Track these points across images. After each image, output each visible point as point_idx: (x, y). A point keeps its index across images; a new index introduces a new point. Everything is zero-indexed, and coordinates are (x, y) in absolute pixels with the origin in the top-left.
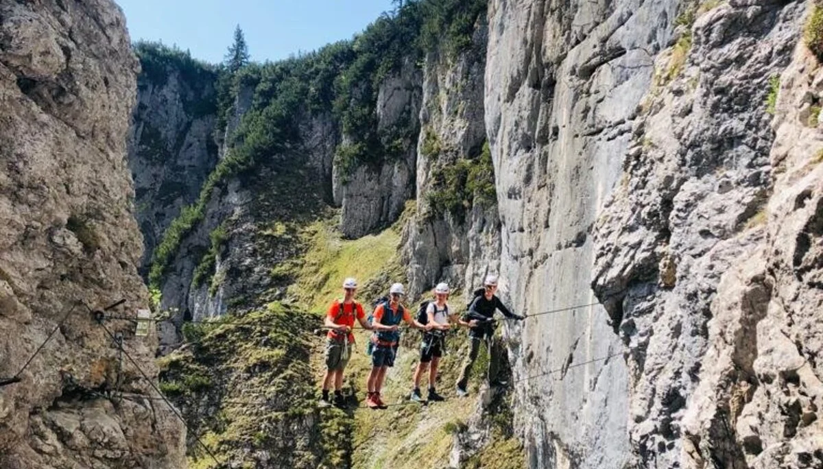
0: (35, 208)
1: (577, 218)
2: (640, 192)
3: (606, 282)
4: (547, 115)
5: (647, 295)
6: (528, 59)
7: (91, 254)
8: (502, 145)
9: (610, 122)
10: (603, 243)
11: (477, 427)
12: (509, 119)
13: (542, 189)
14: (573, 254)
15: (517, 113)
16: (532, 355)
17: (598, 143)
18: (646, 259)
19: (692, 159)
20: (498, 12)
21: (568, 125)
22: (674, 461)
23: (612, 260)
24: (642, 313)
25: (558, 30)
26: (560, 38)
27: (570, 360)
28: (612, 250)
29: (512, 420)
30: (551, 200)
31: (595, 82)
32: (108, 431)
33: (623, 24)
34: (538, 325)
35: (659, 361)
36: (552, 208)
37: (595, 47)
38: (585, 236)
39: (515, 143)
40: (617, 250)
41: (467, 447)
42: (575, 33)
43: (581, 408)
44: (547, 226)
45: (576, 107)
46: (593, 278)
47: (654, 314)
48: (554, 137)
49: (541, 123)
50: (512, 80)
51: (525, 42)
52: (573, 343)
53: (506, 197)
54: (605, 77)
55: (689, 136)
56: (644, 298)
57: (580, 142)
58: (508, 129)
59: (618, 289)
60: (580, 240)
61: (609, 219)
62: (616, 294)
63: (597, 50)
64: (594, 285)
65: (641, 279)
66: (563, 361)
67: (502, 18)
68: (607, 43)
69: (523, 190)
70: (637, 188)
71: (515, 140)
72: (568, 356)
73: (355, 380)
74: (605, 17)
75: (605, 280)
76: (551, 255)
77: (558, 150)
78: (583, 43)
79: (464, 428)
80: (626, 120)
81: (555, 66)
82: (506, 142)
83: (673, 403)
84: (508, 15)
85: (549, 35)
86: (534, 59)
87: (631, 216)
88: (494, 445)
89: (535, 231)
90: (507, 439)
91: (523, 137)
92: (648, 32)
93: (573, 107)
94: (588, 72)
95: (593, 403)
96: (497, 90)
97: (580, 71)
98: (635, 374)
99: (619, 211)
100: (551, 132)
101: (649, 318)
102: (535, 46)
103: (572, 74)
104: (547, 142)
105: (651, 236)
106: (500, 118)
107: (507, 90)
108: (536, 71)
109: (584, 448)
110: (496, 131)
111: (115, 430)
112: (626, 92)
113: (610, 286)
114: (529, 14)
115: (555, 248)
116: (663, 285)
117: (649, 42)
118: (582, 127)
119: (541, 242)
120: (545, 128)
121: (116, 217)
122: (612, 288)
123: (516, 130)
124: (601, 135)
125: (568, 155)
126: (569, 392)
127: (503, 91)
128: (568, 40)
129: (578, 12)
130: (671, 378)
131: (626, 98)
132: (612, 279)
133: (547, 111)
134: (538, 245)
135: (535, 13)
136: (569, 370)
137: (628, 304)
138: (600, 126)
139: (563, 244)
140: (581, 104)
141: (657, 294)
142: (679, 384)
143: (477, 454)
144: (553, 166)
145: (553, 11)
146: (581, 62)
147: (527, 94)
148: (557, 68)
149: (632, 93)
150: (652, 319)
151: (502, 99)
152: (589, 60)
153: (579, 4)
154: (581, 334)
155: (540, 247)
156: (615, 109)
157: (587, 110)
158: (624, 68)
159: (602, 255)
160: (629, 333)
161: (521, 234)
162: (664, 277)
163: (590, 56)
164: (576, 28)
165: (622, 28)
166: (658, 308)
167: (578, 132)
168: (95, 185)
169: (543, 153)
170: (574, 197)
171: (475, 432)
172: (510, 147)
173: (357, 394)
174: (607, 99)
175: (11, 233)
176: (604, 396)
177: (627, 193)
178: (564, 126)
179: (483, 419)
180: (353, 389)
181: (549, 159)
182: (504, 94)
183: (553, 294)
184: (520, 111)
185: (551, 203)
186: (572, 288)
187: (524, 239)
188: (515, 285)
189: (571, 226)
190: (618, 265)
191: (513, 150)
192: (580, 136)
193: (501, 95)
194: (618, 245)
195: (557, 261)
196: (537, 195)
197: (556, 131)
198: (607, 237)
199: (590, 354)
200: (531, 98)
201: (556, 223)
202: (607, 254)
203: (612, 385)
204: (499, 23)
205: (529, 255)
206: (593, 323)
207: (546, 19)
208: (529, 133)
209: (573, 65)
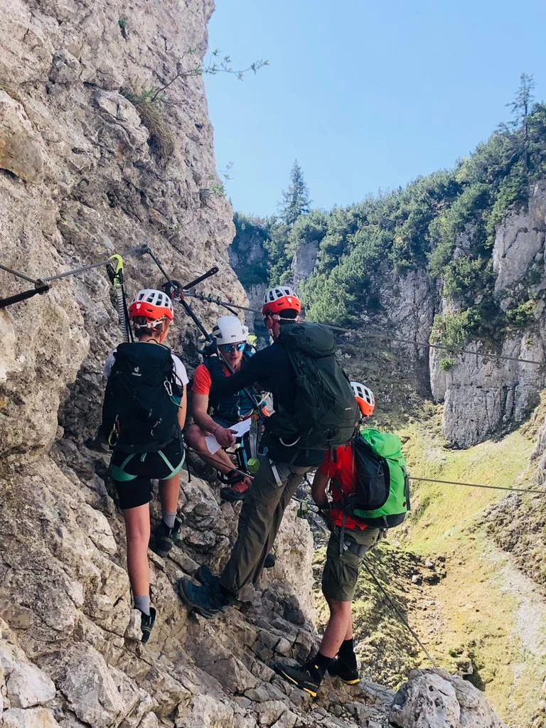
0: (69, 27)
7: (163, 162)
32: (193, 490)
111: (205, 496)
121: (199, 127)
168: (164, 59)
175: (27, 56)
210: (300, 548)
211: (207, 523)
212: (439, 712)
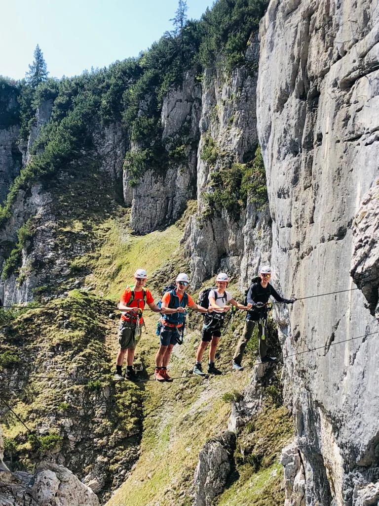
1: (339, 215)
3: (364, 271)
4: (312, 123)
6: (295, 73)
8: (272, 150)
9: (368, 129)
10: (361, 236)
11: (252, 398)
12: (279, 127)
13: (308, 189)
14: (335, 246)
15: (285, 122)
16: (299, 333)
17: (357, 148)
21: (330, 132)
23: (369, 251)
25: (321, 46)
26: (324, 53)
27: (332, 339)
28: (369, 242)
29: (282, 391)
30: (315, 199)
31: (354, 93)
34: (304, 308)
36: (317, 206)
37: (354, 61)
38: (346, 230)
39: (284, 148)
40: (374, 242)
41: (243, 414)
42: (337, 49)
43: (342, 380)
44: (312, 222)
45: (337, 116)
46: (352, 267)
48: (318, 143)
49: (307, 130)
50: (281, 92)
51: (293, 57)
52: (334, 324)
53: (276, 196)
54: (363, 88)
57: (341, 146)
58: (278, 136)
59: (374, 276)
60: (341, 234)
61: (367, 214)
62: (373, 281)
63: (357, 64)
64: (353, 273)
66: (326, 339)
67: (272, 36)
68: (366, 58)
69: (290, 190)
71: (283, 146)
72: (330, 336)
73: (145, 357)
74: (363, 35)
75: (363, 268)
76: (315, 248)
78: (343, 58)
79: (240, 398)
81: (319, 79)
82: (276, 147)
84: (277, 33)
85: (313, 51)
86: (300, 73)
88: (266, 412)
89: (301, 226)
90: (278, 407)
91: (290, 144)
93: (335, 116)
94: (349, 84)
95: (352, 375)
96: (268, 101)
97: (341, 83)
99: (375, 208)
100: (315, 139)
102: (301, 62)
103: (334, 87)
104: (312, 147)
106: (270, 126)
107: (277, 102)
108: (302, 84)
109: (345, 414)
110: (267, 137)
113: (367, 274)
114: (296, 33)
115: (319, 241)
118: (343, 133)
119: (307, 236)
120: (310, 135)
122: (369, 275)
123: (285, 137)
124: (360, 140)
125: (330, 160)
126: (331, 367)
127: (273, 102)
128: (331, 55)
129: (340, 31)
132: (369, 267)
133: (312, 120)
134: (304, 238)
135: (301, 32)
136: (331, 346)
138: (359, 133)
139: (326, 238)
140: (342, 113)
143: (251, 420)
144: (317, 169)
145: (317, 30)
146: (342, 75)
147: (294, 105)
148: (321, 81)
151: (272, 110)
152: (349, 73)
153: (340, 24)
154: (342, 315)
155: (306, 240)
156: (372, 117)
157: (347, 118)
159: (360, 246)
161: (289, 228)
163: (351, 70)
164: (337, 45)
165: (378, 44)
167: (339, 138)
169: (308, 157)
170: (336, 196)
171: (249, 401)
172: (279, 152)
173: (147, 369)
174: (365, 108)
176: (362, 370)
178: (327, 133)
179: (256, 390)
180: (143, 364)
181: (314, 163)
182: (274, 105)
183: (317, 281)
184: (288, 120)
185: (316, 201)
186: (334, 275)
187: (292, 233)
188: (284, 274)
189: (333, 221)
190: (374, 255)
191: (282, 155)
192: (341, 141)
193: (272, 105)
194: (375, 238)
195: (321, 253)
196: (303, 195)
197: (320, 137)
198: (365, 231)
199: (350, 333)
200: (298, 108)
201: (320, 219)
202: (364, 246)
203: (369, 360)
204: (269, 41)
205: (296, 247)
206: (352, 306)
207: (311, 37)
208: (296, 139)
209: (335, 78)
212: (48, 488)
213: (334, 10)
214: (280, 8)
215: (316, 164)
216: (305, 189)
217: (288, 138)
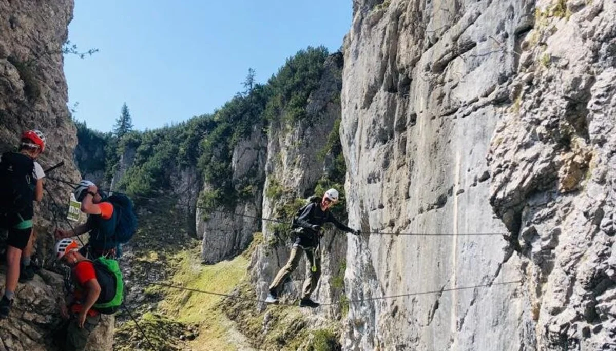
1: (438, 184)
2: (535, 111)
3: (506, 195)
4: (404, 108)
5: (548, 202)
6: (384, 68)
7: (32, 100)
8: (360, 142)
9: (465, 102)
10: (501, 161)
12: (367, 118)
13: (401, 168)
14: (435, 215)
15: (374, 113)
16: (397, 308)
17: (454, 120)
18: (545, 169)
19: (607, 51)
20: (353, 44)
21: (425, 111)
22: (603, 343)
23: (510, 175)
24: (542, 220)
25: (411, 40)
26: (414, 46)
27: (437, 307)
28: (509, 167)
30: (410, 175)
31: (448, 73)
32: (40, 291)
33: (473, 23)
34: (402, 282)
35: (577, 250)
36: (412, 180)
37: (447, 45)
38: (446, 198)
39: (373, 138)
40: (515, 166)
42: (429, 38)
43: (449, 348)
44: (408, 197)
45: (431, 96)
46: (492, 193)
47: (556, 218)
48: (412, 123)
49: (399, 115)
50: (369, 89)
51: (381, 55)
52: (438, 291)
53: (366, 182)
54: (458, 67)
55: (603, 30)
56: (544, 206)
57: (436, 122)
58: (366, 127)
59: (518, 201)
60: (441, 202)
61: (504, 140)
62: (515, 206)
63: (450, 47)
64: (493, 200)
65: (539, 188)
66: (429, 308)
67: (357, 46)
68: (459, 40)
69: (381, 173)
70: (531, 108)
71: (372, 136)
72: (434, 304)
74: (455, 21)
75: (504, 193)
76: (413, 219)
77: (417, 132)
78: (435, 46)
80: (479, 98)
81: (410, 68)
82: (365, 138)
83: (598, 286)
84: (361, 44)
85: (403, 46)
86: (389, 68)
87: (527, 134)
89: (395, 203)
91: (379, 133)
92: (497, 24)
93: (429, 96)
94: (441, 67)
95: (461, 341)
96: (354, 101)
97: (434, 67)
98: (538, 279)
99: (512, 133)
100: (408, 119)
101: (551, 224)
102: (392, 56)
103: (426, 71)
104: (405, 129)
105: (549, 148)
106: (357, 123)
107: (364, 99)
108: (390, 77)
110: (354, 134)
111: (48, 295)
112: (478, 76)
113: (510, 198)
114: (384, 34)
115: (418, 213)
116: (563, 191)
117: (498, 33)
118: (439, 109)
119: (402, 211)
120: (402, 119)
121: (57, 82)
122: (512, 200)
123: (374, 127)
124: (457, 114)
125: (426, 135)
126: (437, 336)
127: (360, 101)
128: (421, 46)
129: (431, 22)
130: (595, 262)
131: (478, 81)
132: (511, 191)
133: (404, 105)
134: (400, 214)
135: (390, 32)
136: (435, 315)
137: (527, 214)
138: (455, 107)
139: (425, 207)
140: (437, 92)
141: (558, 200)
142: (605, 266)
144: (412, 147)
145: (406, 27)
146: (435, 60)
147: (383, 98)
148: (412, 69)
149: (485, 76)
150: (555, 223)
151: (359, 107)
152: (443, 56)
153: (431, 15)
154: (446, 281)
155: (401, 216)
156: (468, 91)
157: (442, 96)
158: (476, 56)
159: (499, 172)
160: (529, 240)
161: (381, 210)
162: (565, 182)
163: (443, 53)
164: (429, 34)
165: (472, 26)
166: (560, 213)
167: (434, 115)
168: (38, 43)
169: (401, 138)
170: (433, 167)
172: (368, 142)
174: (461, 84)
176: (471, 334)
177: (519, 117)
178: (422, 112)
181: (408, 141)
182: (361, 103)
183: (417, 252)
184: (377, 111)
185: (411, 177)
186: (435, 243)
187: (385, 214)
188: (377, 253)
189: (432, 191)
190: (516, 179)
191: (371, 144)
192: (437, 117)
193: (358, 103)
194: (516, 161)
195: (420, 223)
196: (396, 174)
197: (414, 118)
198: (503, 156)
199: (456, 298)
200: (386, 100)
201: (417, 191)
202: (504, 170)
203: (479, 323)
204: (354, 50)
205: (389, 226)
206: (458, 269)
207: (399, 35)
208: (386, 128)
209: (427, 62)
210: (106, 323)
211: (48, 310)
213: (424, 6)
214: (364, 21)
215: (410, 142)
216: (399, 167)
217: (377, 127)
